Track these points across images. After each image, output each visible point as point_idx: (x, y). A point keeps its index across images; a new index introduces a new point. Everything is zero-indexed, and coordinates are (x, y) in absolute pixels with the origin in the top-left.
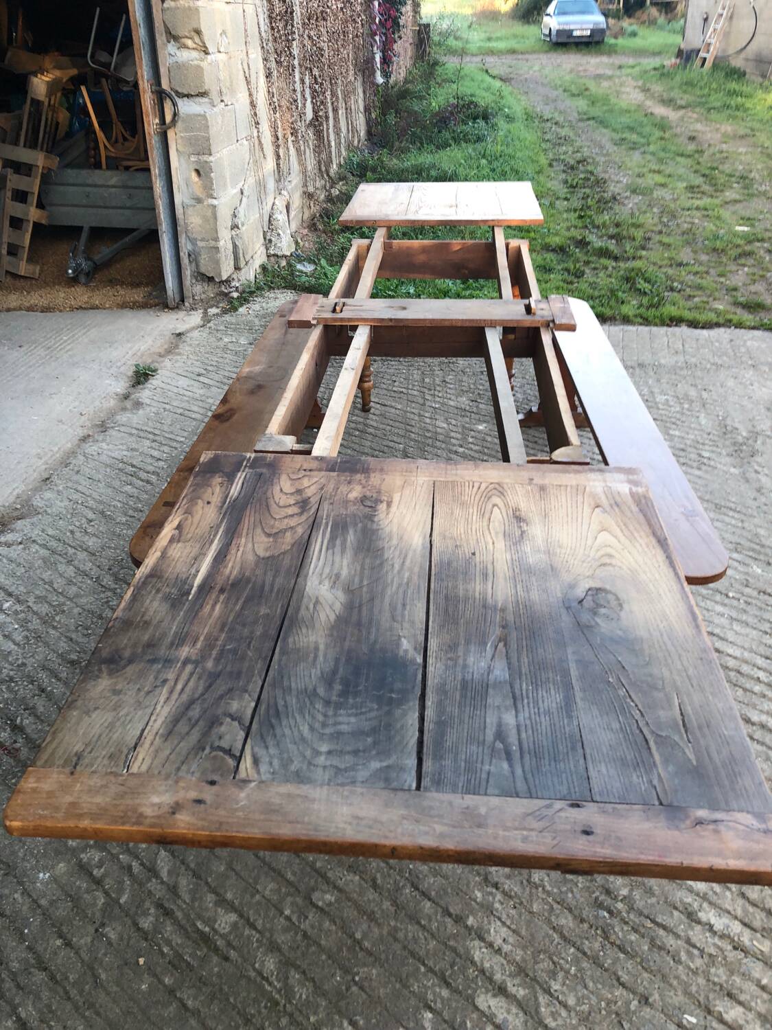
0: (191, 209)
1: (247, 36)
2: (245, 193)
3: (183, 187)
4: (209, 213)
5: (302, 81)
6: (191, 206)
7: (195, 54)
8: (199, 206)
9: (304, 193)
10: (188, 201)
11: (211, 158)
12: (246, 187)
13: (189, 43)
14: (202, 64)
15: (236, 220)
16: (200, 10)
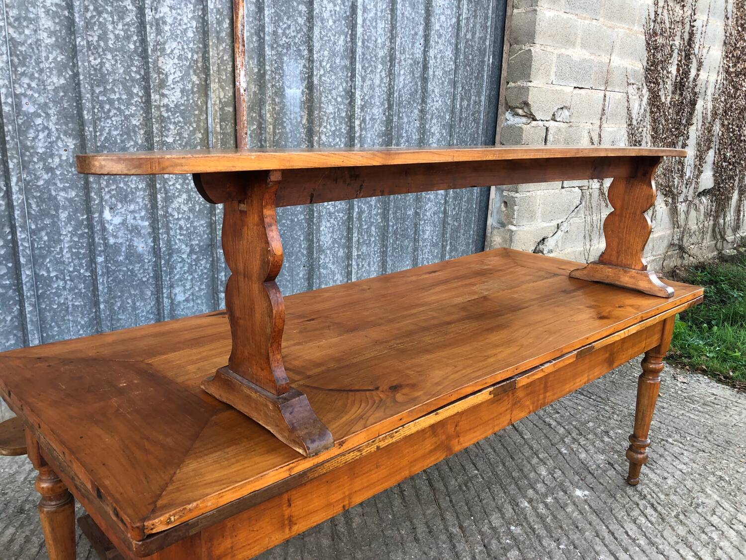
0: (496, 230)
1: (603, 114)
2: (563, 228)
3: (495, 214)
4: (508, 236)
5: (700, 158)
6: (497, 228)
7: (524, 120)
8: (502, 229)
9: (672, 245)
10: (495, 224)
11: (517, 195)
12: (565, 224)
13: (520, 112)
14: (524, 127)
15: (541, 247)
16: (531, 89)
